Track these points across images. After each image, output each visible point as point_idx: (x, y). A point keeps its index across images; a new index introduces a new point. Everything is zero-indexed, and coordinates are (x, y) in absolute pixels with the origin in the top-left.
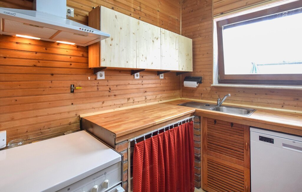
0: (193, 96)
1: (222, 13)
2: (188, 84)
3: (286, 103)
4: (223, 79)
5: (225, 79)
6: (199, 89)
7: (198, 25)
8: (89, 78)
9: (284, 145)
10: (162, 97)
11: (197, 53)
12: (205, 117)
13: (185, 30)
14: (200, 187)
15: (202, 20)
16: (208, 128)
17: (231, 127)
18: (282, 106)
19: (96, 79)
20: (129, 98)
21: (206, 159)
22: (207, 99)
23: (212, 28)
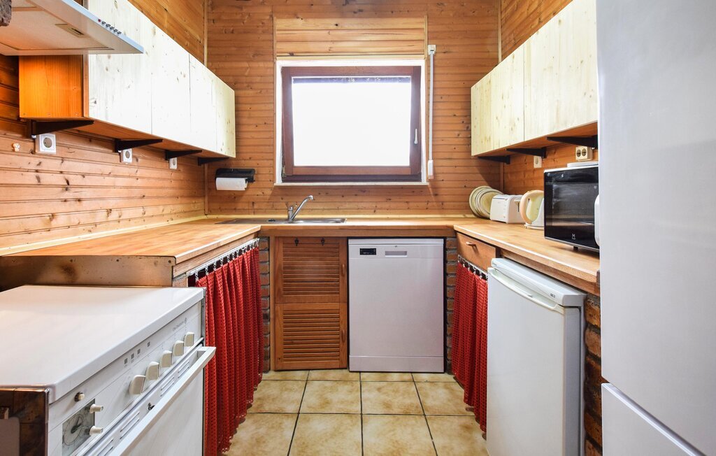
0: (235, 209)
1: (292, 54)
2: (223, 183)
3: (379, 206)
4: (291, 174)
5: (294, 173)
6: (248, 193)
7: (246, 65)
8: (17, 147)
9: (387, 253)
10: (174, 212)
11: (244, 121)
12: (279, 237)
13: (216, 69)
14: (270, 369)
15: (253, 56)
16: (285, 255)
17: (321, 246)
18: (375, 211)
19: (33, 152)
20: (111, 210)
21: (280, 314)
22: (265, 213)
23: (274, 75)
